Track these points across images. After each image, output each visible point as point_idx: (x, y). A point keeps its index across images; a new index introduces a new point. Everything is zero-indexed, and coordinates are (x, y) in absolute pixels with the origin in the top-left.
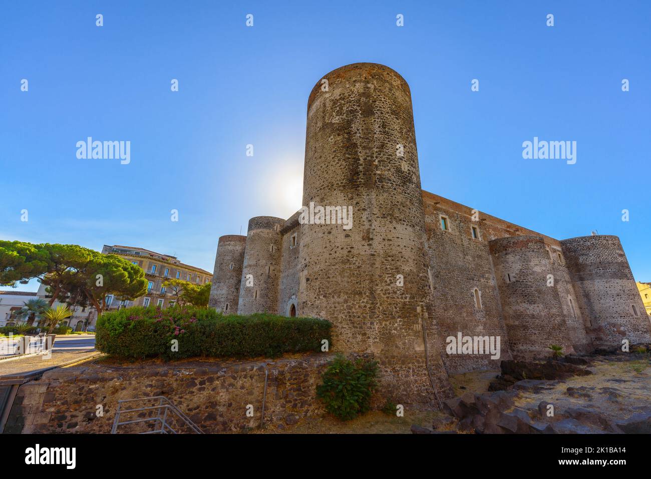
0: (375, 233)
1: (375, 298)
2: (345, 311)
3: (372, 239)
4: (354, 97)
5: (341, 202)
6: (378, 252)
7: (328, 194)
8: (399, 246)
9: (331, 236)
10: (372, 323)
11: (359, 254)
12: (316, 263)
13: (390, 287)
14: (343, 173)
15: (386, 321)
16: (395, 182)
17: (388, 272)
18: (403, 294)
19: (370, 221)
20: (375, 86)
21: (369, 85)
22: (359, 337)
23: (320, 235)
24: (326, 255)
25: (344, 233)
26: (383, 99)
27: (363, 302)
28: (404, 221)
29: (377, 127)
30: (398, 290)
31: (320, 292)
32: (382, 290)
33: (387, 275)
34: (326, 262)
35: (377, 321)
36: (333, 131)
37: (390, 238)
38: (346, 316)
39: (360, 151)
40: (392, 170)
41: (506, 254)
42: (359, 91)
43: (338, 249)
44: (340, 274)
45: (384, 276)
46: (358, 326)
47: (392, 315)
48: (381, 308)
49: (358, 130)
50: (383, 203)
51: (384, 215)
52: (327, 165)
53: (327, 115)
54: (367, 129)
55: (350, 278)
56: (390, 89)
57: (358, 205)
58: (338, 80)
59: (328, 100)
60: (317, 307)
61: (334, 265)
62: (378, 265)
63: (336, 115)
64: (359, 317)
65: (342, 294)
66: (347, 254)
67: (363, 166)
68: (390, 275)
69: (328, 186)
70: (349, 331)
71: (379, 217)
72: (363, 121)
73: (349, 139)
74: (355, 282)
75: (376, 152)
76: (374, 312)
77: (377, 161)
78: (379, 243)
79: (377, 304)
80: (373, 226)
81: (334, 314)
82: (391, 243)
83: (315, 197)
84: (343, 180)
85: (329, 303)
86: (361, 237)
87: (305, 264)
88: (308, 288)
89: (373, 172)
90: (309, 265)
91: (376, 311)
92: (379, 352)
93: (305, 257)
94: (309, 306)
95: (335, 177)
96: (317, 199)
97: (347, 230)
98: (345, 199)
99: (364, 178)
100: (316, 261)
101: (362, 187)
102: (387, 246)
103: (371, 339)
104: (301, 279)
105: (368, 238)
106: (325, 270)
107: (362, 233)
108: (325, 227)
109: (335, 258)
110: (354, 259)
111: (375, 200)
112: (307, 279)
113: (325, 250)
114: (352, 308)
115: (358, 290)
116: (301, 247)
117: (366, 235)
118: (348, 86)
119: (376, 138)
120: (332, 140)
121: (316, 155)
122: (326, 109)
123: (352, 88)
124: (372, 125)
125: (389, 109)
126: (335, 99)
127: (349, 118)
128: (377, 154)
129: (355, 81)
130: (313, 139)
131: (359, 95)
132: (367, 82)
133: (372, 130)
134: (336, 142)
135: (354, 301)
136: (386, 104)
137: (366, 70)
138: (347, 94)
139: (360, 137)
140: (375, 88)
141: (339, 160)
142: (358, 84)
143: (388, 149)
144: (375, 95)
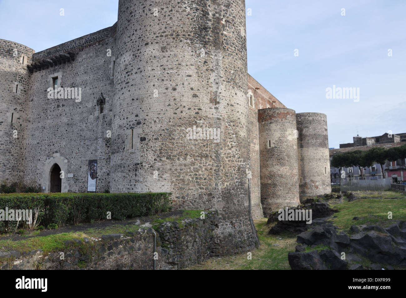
0: (221, 97)
1: (219, 161)
2: (191, 174)
3: (219, 103)
5: (188, 57)
6: (223, 117)
7: (172, 43)
8: (238, 112)
9: (175, 93)
10: (216, 185)
11: (207, 117)
12: (155, 122)
13: (231, 151)
14: (191, 24)
15: (227, 182)
16: (237, 47)
17: (230, 137)
19: (217, 83)
23: (162, 90)
24: (170, 113)
25: (192, 92)
27: (209, 165)
28: (242, 88)
30: (237, 154)
31: (161, 153)
32: (225, 154)
33: (229, 140)
34: (170, 121)
35: (221, 183)
37: (233, 103)
38: (193, 178)
39: (209, 4)
41: (271, 123)
43: (184, 109)
45: (227, 141)
46: (204, 187)
47: (232, 176)
48: (224, 171)
50: (228, 66)
51: (228, 79)
52: (170, 9)
57: (206, 63)
60: (159, 169)
61: (181, 126)
64: (205, 179)
65: (188, 157)
66: (195, 115)
67: (212, 23)
68: (231, 140)
69: (172, 35)
70: (196, 192)
71: (225, 81)
75: (224, 10)
76: (219, 175)
77: (224, 20)
79: (221, 166)
80: (220, 89)
81: (179, 176)
82: (233, 108)
83: (152, 43)
84: (191, 32)
85: (173, 165)
86: (209, 99)
87: (136, 120)
88: (145, 149)
89: (220, 31)
90: (145, 123)
91: (220, 173)
92: (221, 210)
93: (135, 112)
94: (146, 168)
95: (181, 26)
96: (157, 46)
97: (195, 89)
98: (192, 55)
99: (213, 35)
100: (155, 119)
101: (211, 45)
102: (230, 111)
103: (216, 198)
104: (130, 137)
105: (215, 101)
106: (168, 130)
107: (209, 95)
108: (167, 82)
109: (180, 118)
110: (201, 121)
111: (221, 62)
112: (141, 138)
113: (168, 108)
114: (199, 170)
115: (204, 152)
116: (124, 100)
117: (213, 97)
128: (224, 12)
135: (201, 163)
141: (186, 8)
143: (233, 10)
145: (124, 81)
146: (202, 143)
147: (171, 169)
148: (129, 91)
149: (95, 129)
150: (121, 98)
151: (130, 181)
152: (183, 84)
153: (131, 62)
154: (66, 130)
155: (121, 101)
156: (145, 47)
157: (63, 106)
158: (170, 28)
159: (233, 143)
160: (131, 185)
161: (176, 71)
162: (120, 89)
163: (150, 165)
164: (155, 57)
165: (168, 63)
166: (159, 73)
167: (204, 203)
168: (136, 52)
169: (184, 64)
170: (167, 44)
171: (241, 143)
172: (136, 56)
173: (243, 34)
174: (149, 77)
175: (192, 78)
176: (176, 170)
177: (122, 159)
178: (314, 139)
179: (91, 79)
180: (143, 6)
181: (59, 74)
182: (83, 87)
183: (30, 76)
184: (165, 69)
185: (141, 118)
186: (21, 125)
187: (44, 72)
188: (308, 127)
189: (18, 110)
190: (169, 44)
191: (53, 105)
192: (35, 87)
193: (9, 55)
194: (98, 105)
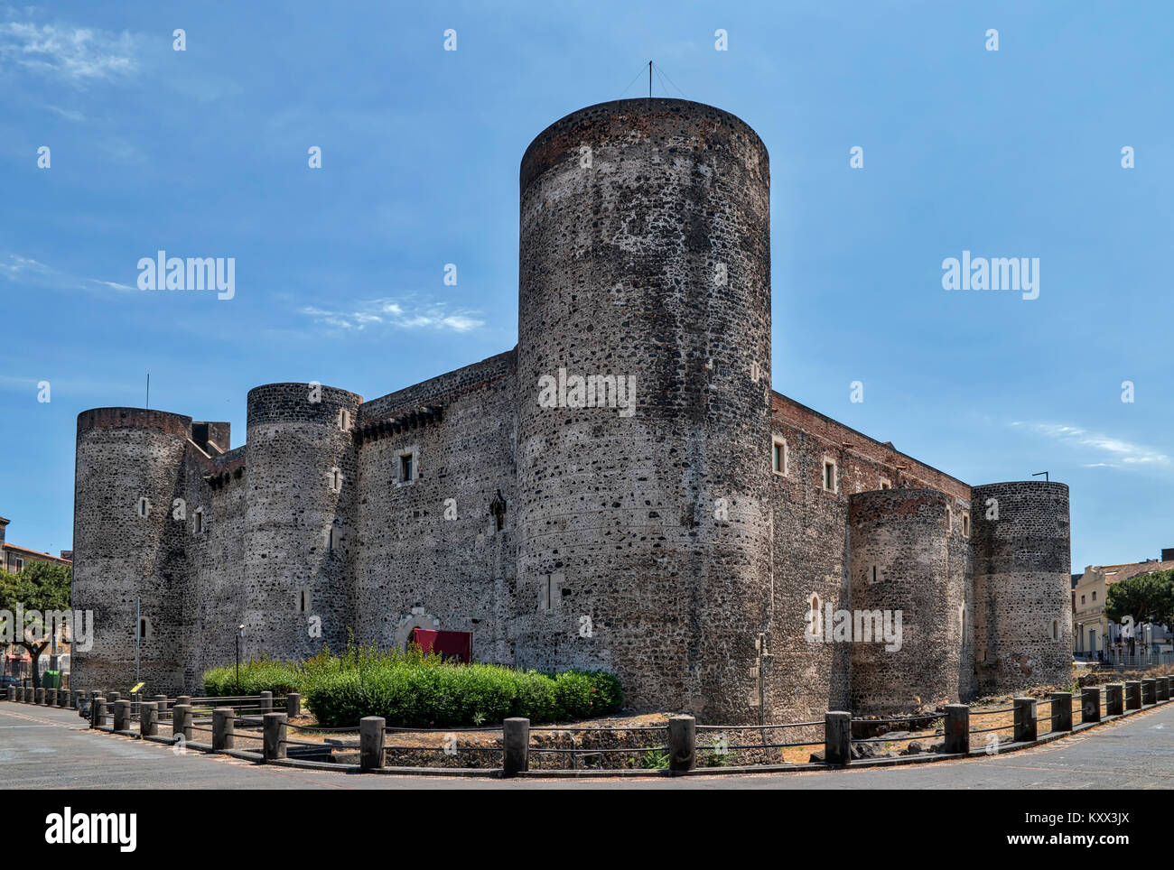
0: (702, 512)
1: (698, 628)
2: (647, 650)
3: (698, 524)
5: (641, 444)
6: (706, 548)
7: (611, 420)
8: (739, 536)
9: (619, 512)
10: (691, 668)
11: (674, 551)
12: (586, 562)
13: (720, 610)
14: (645, 380)
15: (713, 664)
16: (739, 408)
19: (695, 488)
20: (714, 173)
21: (703, 169)
22: (671, 690)
23: (596, 507)
24: (610, 549)
25: (648, 509)
26: (727, 210)
27: (679, 634)
30: (733, 615)
32: (710, 614)
33: (718, 590)
34: (610, 562)
35: (700, 664)
36: (621, 271)
37: (728, 521)
38: (650, 658)
39: (681, 333)
40: (736, 382)
42: (682, 181)
43: (634, 539)
44: (638, 585)
46: (670, 673)
47: (722, 653)
48: (706, 644)
49: (678, 282)
50: (718, 453)
51: (719, 477)
52: (607, 352)
53: (607, 222)
54: (695, 283)
55: (657, 594)
56: (742, 183)
57: (674, 453)
58: (633, 133)
59: (606, 182)
61: (626, 569)
62: (705, 571)
63: (630, 232)
64: (671, 659)
65: (642, 621)
66: (654, 550)
67: (686, 371)
68: (722, 589)
70: (655, 681)
71: (710, 482)
72: (689, 262)
73: (658, 302)
74: (667, 600)
75: (711, 341)
76: (696, 650)
77: (711, 361)
78: (709, 532)
79: (701, 636)
80: (701, 499)
81: (627, 654)
82: (727, 530)
83: (577, 420)
84: (645, 396)
85: (616, 636)
86: (679, 519)
87: (554, 560)
88: (569, 609)
89: (702, 386)
90: (568, 565)
91: (699, 648)
92: (700, 711)
93: (553, 545)
94: (572, 640)
96: (585, 426)
97: (654, 502)
98: (649, 440)
99: (688, 396)
100: (585, 558)
101: (683, 416)
102: (721, 536)
103: (690, 692)
104: (545, 588)
105: (690, 521)
106: (607, 576)
107: (680, 511)
108: (605, 492)
109: (628, 556)
110: (665, 559)
111: (704, 445)
112: (564, 590)
113: (607, 539)
114: (661, 643)
115: (670, 613)
116: (534, 522)
117: (687, 514)
118: (657, 159)
119: (712, 307)
120: (620, 292)
121: (577, 318)
122: (601, 203)
123: (666, 167)
124: (705, 273)
125: (737, 234)
126: (625, 186)
127: (660, 248)
128: (712, 344)
129: (673, 150)
130: (566, 273)
131: (681, 191)
132: (698, 159)
133: (706, 286)
134: (628, 300)
135: (663, 632)
136: (733, 221)
137: (697, 125)
138: (656, 182)
139: (681, 299)
140: (713, 178)
141: (635, 347)
142: (679, 162)
143: (731, 336)
144: (712, 197)
145: (533, 488)
146: (666, 598)
147: (612, 643)
148: (542, 507)
150: (529, 518)
151: (548, 661)
152: (632, 495)
153: (544, 455)
154: (435, 563)
155: (530, 524)
156: (567, 427)
157: (425, 515)
159: (726, 595)
160: (548, 669)
161: (620, 472)
162: (526, 501)
164: (583, 446)
165: (606, 458)
166: (591, 475)
167: (669, 699)
168: (551, 436)
169: (633, 457)
170: (604, 422)
171: (745, 593)
172: (551, 444)
173: (756, 376)
174: (574, 483)
175: (648, 483)
176: (621, 643)
177: (534, 626)
178: (1026, 550)
179: (477, 460)
180: (559, 349)
181: (413, 450)
182: (463, 477)
183: (357, 452)
184: (600, 469)
185: (562, 555)
186: (347, 552)
187: (383, 444)
188: (1008, 521)
189: (341, 522)
190: (606, 422)
191: (407, 512)
192: (367, 475)
193: (316, 415)
194: (492, 512)
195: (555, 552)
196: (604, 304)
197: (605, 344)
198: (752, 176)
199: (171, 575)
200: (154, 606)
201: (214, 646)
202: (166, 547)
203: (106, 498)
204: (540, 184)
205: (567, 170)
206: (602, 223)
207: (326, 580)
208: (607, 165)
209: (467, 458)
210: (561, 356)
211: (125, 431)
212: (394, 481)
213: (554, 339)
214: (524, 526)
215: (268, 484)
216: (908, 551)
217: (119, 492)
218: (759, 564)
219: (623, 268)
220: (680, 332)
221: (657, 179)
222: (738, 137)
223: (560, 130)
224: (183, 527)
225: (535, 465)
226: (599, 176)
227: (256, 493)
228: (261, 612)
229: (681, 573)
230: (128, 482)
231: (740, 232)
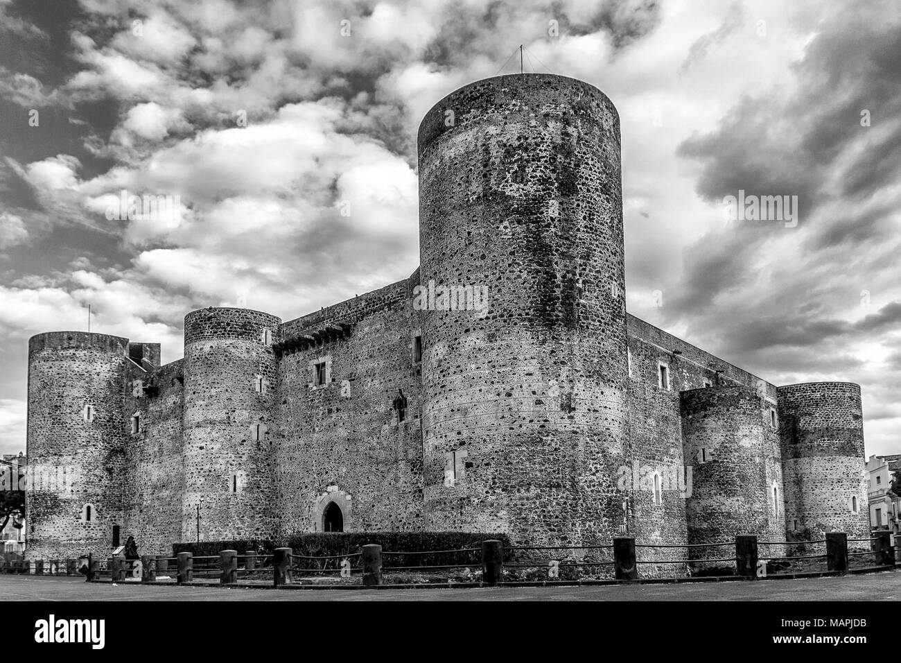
0: (577, 400)
1: (577, 492)
2: (537, 510)
3: (574, 409)
4: (545, 150)
5: (527, 347)
6: (581, 429)
7: (503, 328)
8: (606, 419)
9: (511, 401)
10: (574, 524)
11: (556, 430)
12: (485, 441)
13: (594, 478)
14: (529, 297)
15: (590, 521)
16: (603, 318)
17: (593, 457)
18: (609, 486)
19: (571, 381)
20: (579, 133)
21: (570, 130)
22: (558, 543)
23: (491, 397)
24: (504, 429)
25: (534, 398)
26: (590, 162)
27: (562, 497)
28: (613, 382)
29: (581, 218)
30: (606, 482)
31: (494, 483)
32: (586, 481)
33: (592, 462)
34: (505, 440)
35: (580, 522)
36: (508, 212)
37: (597, 407)
38: (539, 516)
39: (556, 260)
40: (600, 298)
41: (705, 416)
42: (554, 140)
43: (524, 422)
44: (528, 458)
45: (588, 463)
46: (556, 529)
47: (597, 513)
48: (584, 505)
49: (553, 220)
50: (588, 353)
51: (589, 372)
52: (497, 276)
53: (495, 173)
54: (566, 220)
55: (543, 465)
56: (601, 141)
57: (553, 354)
58: (514, 102)
59: (493, 141)
60: (492, 505)
61: (520, 445)
62: (581, 447)
63: (514, 181)
64: (557, 517)
65: (532, 487)
66: (540, 429)
67: (562, 289)
68: (595, 461)
69: (502, 316)
70: (544, 535)
71: (583, 376)
72: (561, 203)
73: (537, 237)
74: (552, 470)
75: (580, 265)
76: (577, 511)
77: (580, 281)
78: (583, 415)
79: (580, 499)
80: (576, 390)
81: (520, 514)
82: (597, 415)
83: (474, 329)
84: (529, 309)
85: (511, 499)
86: (559, 405)
87: (458, 440)
88: (472, 479)
89: (574, 301)
90: (470, 444)
91: (579, 508)
92: (582, 559)
93: (457, 428)
94: (475, 503)
95: (515, 301)
96: (481, 334)
97: (539, 392)
98: (533, 343)
99: (563, 309)
100: (484, 437)
101: (560, 325)
102: (592, 419)
103: (573, 544)
104: (451, 462)
105: (568, 407)
106: (503, 451)
107: (560, 399)
108: (499, 384)
109: (519, 435)
110: (550, 438)
111: (577, 348)
112: (467, 463)
113: (501, 422)
114: (548, 505)
115: (555, 480)
116: (440, 410)
117: (566, 402)
118: (533, 123)
119: (580, 239)
120: (507, 228)
121: (472, 249)
122: (490, 158)
123: (541, 128)
124: (574, 212)
125: (598, 181)
126: (509, 144)
127: (538, 193)
128: (581, 268)
129: (546, 115)
130: (462, 214)
131: (553, 148)
132: (567, 123)
133: (574, 222)
134: (513, 235)
135: (550, 496)
136: (595, 171)
137: (565, 95)
138: (533, 141)
139: (555, 233)
140: (579, 137)
141: (520, 272)
142: (551, 124)
143: (595, 261)
144: (578, 152)
145: (438, 384)
146: (551, 468)
147: (508, 505)
148: (446, 398)
149: (394, 447)
150: (435, 409)
151: (454, 521)
152: (521, 387)
153: (447, 357)
154: (347, 450)
155: (436, 412)
156: (465, 336)
157: (338, 411)
158: (499, 305)
159: (598, 466)
161: (511, 369)
162: (433, 395)
163: (480, 500)
164: (479, 349)
165: (499, 358)
166: (487, 372)
167: (557, 550)
168: (453, 342)
169: (521, 357)
170: (496, 330)
171: (613, 464)
172: (453, 349)
173: (615, 293)
174: (473, 378)
175: (534, 377)
176: (515, 505)
178: (826, 438)
179: (381, 366)
180: (458, 273)
181: (327, 359)
182: (370, 380)
183: (277, 363)
184: (494, 367)
185: (465, 436)
186: (271, 443)
187: (300, 356)
188: (810, 414)
189: (265, 419)
190: (498, 330)
191: (321, 410)
192: (288, 380)
193: (244, 332)
194: (395, 408)
195: (459, 433)
196: (494, 238)
197: (496, 269)
198: (608, 134)
199: (112, 469)
200: (98, 495)
201: (151, 526)
202: (108, 446)
203: (56, 406)
204: (438, 144)
205: (460, 133)
206: (491, 174)
207: (254, 466)
208: (493, 128)
209: (371, 364)
210: (459, 279)
211: (72, 351)
212: (311, 385)
213: (453, 266)
214: (431, 414)
215: (205, 389)
216: (731, 437)
217: (67, 401)
218: (622, 441)
219: (509, 209)
220: (556, 258)
221: (534, 138)
222: (598, 105)
223: (453, 101)
224: (122, 429)
225: (440, 366)
226: (487, 137)
227: (194, 397)
228: (199, 494)
229: (562, 448)
230: (75, 392)
231: (600, 180)
